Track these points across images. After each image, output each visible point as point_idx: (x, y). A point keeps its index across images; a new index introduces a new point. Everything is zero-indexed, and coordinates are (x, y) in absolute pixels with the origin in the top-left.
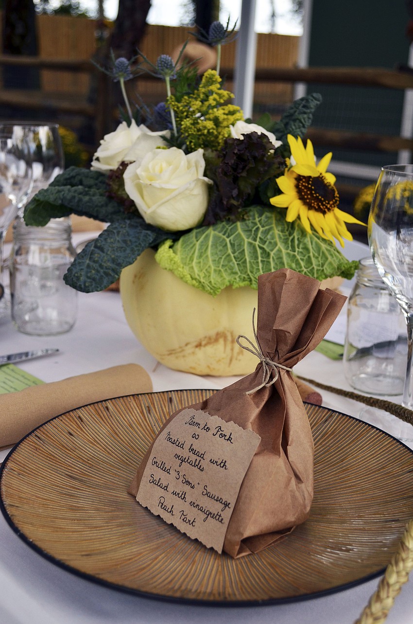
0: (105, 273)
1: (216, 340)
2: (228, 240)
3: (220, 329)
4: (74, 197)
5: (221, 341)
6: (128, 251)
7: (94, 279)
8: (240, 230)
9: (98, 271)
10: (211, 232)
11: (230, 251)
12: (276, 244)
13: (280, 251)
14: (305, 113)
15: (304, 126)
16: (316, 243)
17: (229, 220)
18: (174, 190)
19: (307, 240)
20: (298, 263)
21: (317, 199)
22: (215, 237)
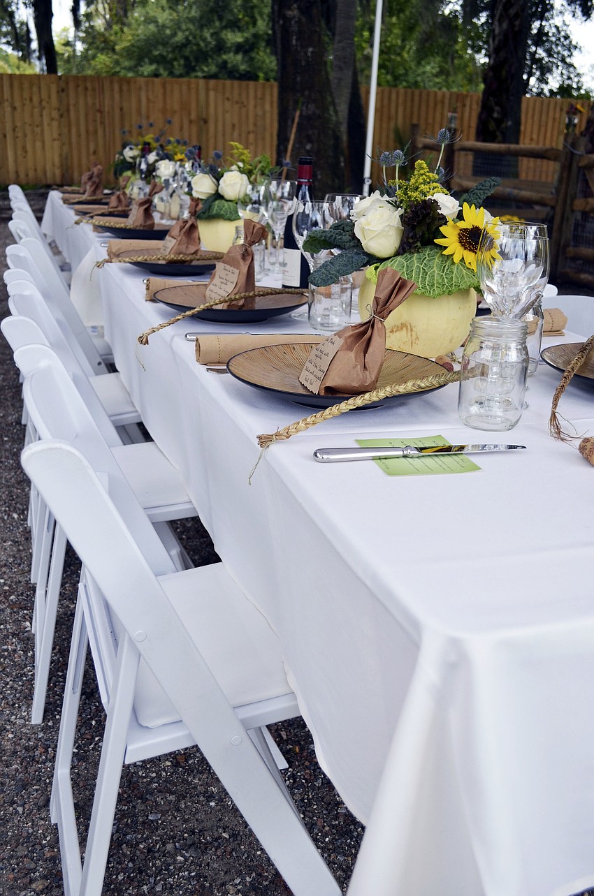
0: (331, 277)
1: (402, 329)
2: (405, 264)
3: (403, 321)
4: (332, 236)
5: (404, 329)
6: (349, 266)
7: (324, 280)
8: (415, 258)
9: (327, 276)
10: (399, 258)
11: (405, 270)
12: (433, 267)
13: (434, 272)
14: (481, 189)
15: (479, 198)
16: (461, 269)
17: (410, 253)
18: (376, 231)
19: (455, 268)
20: (443, 280)
21: (469, 243)
22: (399, 262)
